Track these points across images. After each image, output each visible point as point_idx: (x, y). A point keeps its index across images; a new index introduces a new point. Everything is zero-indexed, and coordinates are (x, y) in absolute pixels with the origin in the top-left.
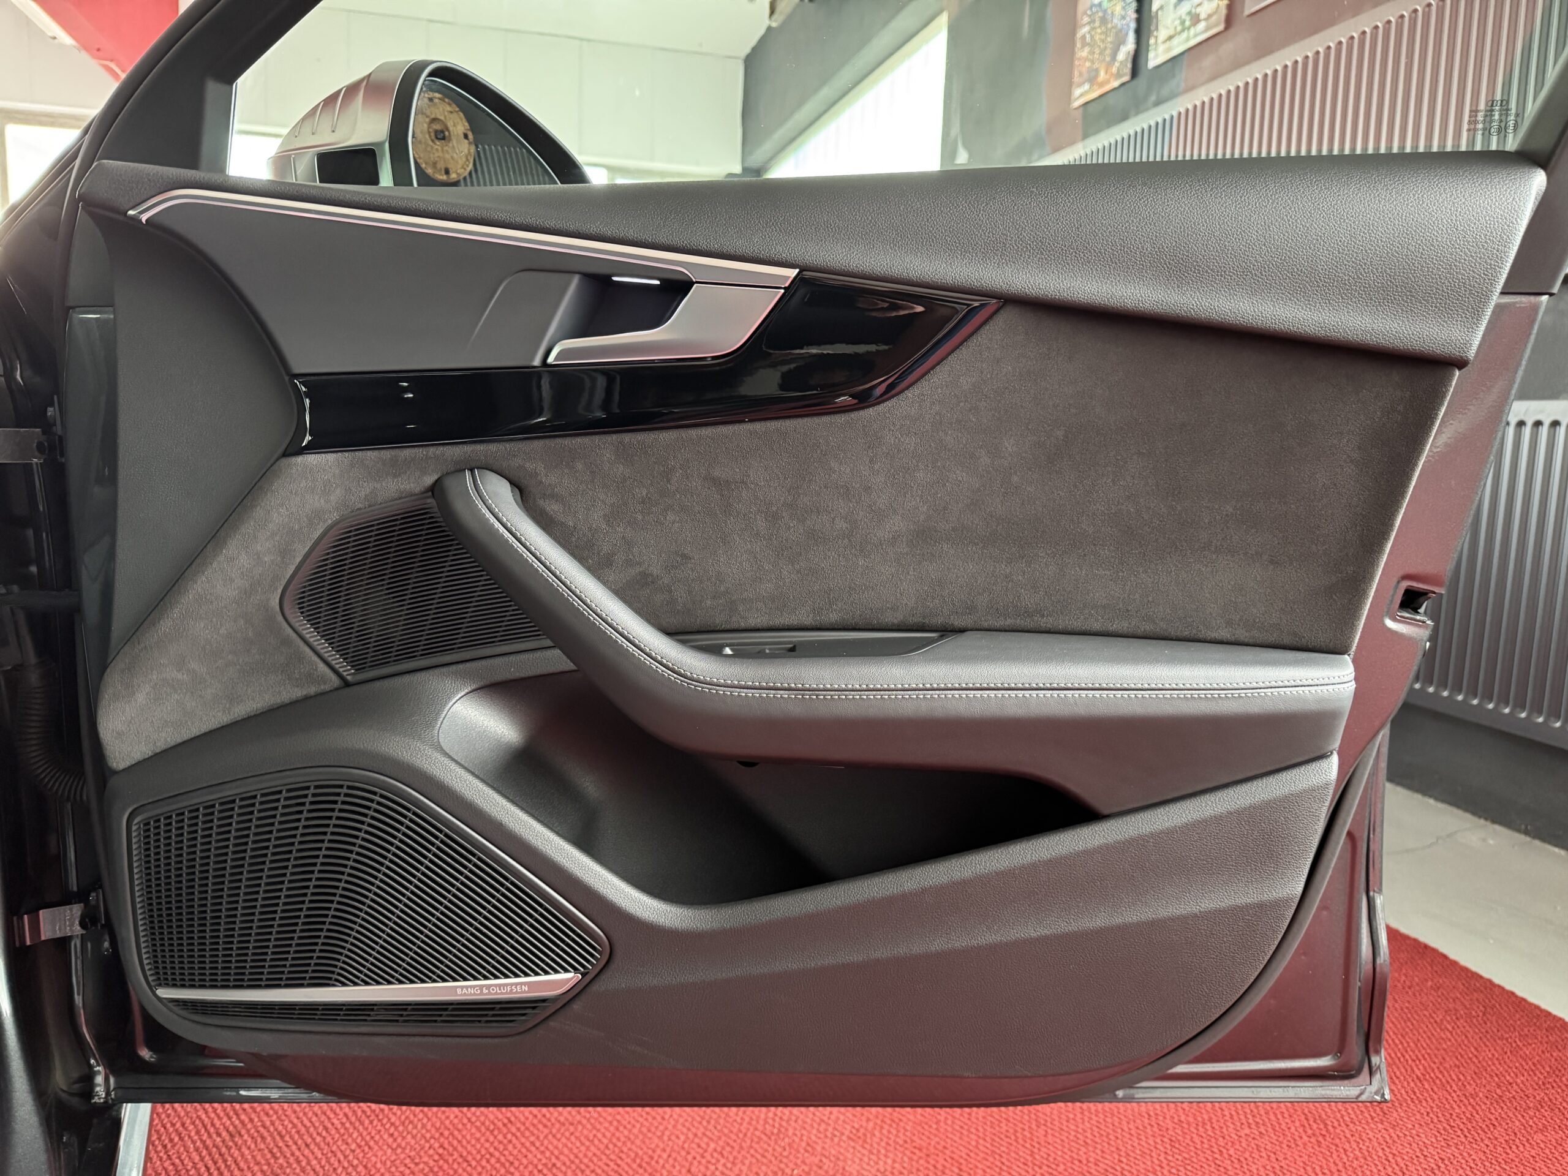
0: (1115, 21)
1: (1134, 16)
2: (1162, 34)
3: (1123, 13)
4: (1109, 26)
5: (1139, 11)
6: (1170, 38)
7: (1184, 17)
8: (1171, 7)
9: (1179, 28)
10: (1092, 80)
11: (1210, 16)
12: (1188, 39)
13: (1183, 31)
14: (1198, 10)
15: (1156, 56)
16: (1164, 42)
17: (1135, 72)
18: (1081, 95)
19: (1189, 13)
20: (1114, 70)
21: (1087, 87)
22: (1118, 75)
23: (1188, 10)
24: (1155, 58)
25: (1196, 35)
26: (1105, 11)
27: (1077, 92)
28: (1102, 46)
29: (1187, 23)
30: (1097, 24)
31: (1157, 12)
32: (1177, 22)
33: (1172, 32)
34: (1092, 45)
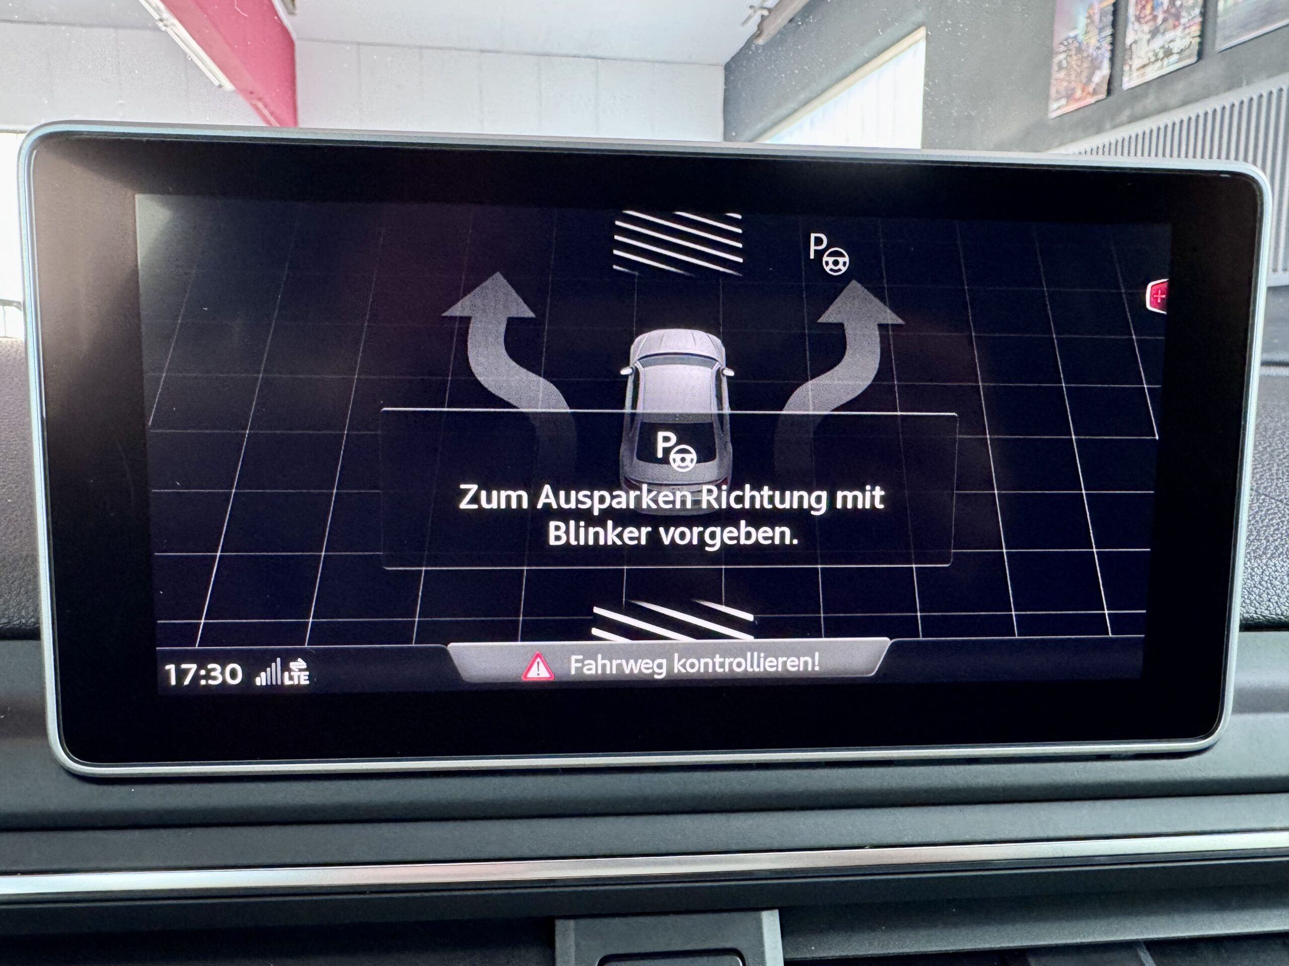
0: (1091, 51)
1: (1109, 47)
2: (1136, 63)
3: (1098, 45)
4: (1085, 54)
5: (1113, 44)
6: (1144, 66)
7: (1157, 50)
8: (1145, 42)
9: (1153, 59)
10: (1070, 96)
11: (1181, 51)
12: (1162, 67)
13: (1157, 60)
14: (1171, 45)
15: (1130, 79)
16: (1138, 69)
17: (1109, 92)
18: (1059, 108)
19: (1162, 47)
20: (1091, 89)
21: (1064, 101)
22: (1095, 92)
23: (1162, 45)
24: (1129, 82)
25: (1168, 65)
26: (1080, 43)
27: (1054, 105)
28: (1079, 70)
29: (1161, 55)
30: (1073, 52)
31: (1131, 45)
32: (1151, 54)
33: (1146, 62)
34: (1069, 68)
